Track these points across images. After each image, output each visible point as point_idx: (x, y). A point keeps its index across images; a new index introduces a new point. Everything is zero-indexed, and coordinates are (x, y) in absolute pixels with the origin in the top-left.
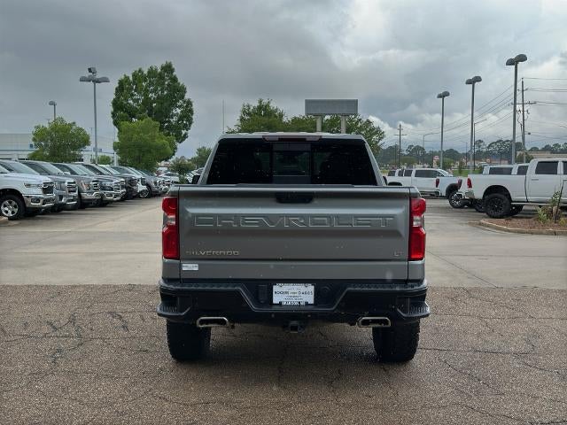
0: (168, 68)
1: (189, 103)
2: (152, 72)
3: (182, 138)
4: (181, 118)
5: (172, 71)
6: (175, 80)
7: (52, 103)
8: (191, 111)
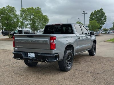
0: (101, 9)
1: (106, 16)
2: (98, 11)
3: (104, 24)
4: (104, 20)
5: (102, 10)
6: (103, 12)
7: (79, 19)
8: (106, 18)
